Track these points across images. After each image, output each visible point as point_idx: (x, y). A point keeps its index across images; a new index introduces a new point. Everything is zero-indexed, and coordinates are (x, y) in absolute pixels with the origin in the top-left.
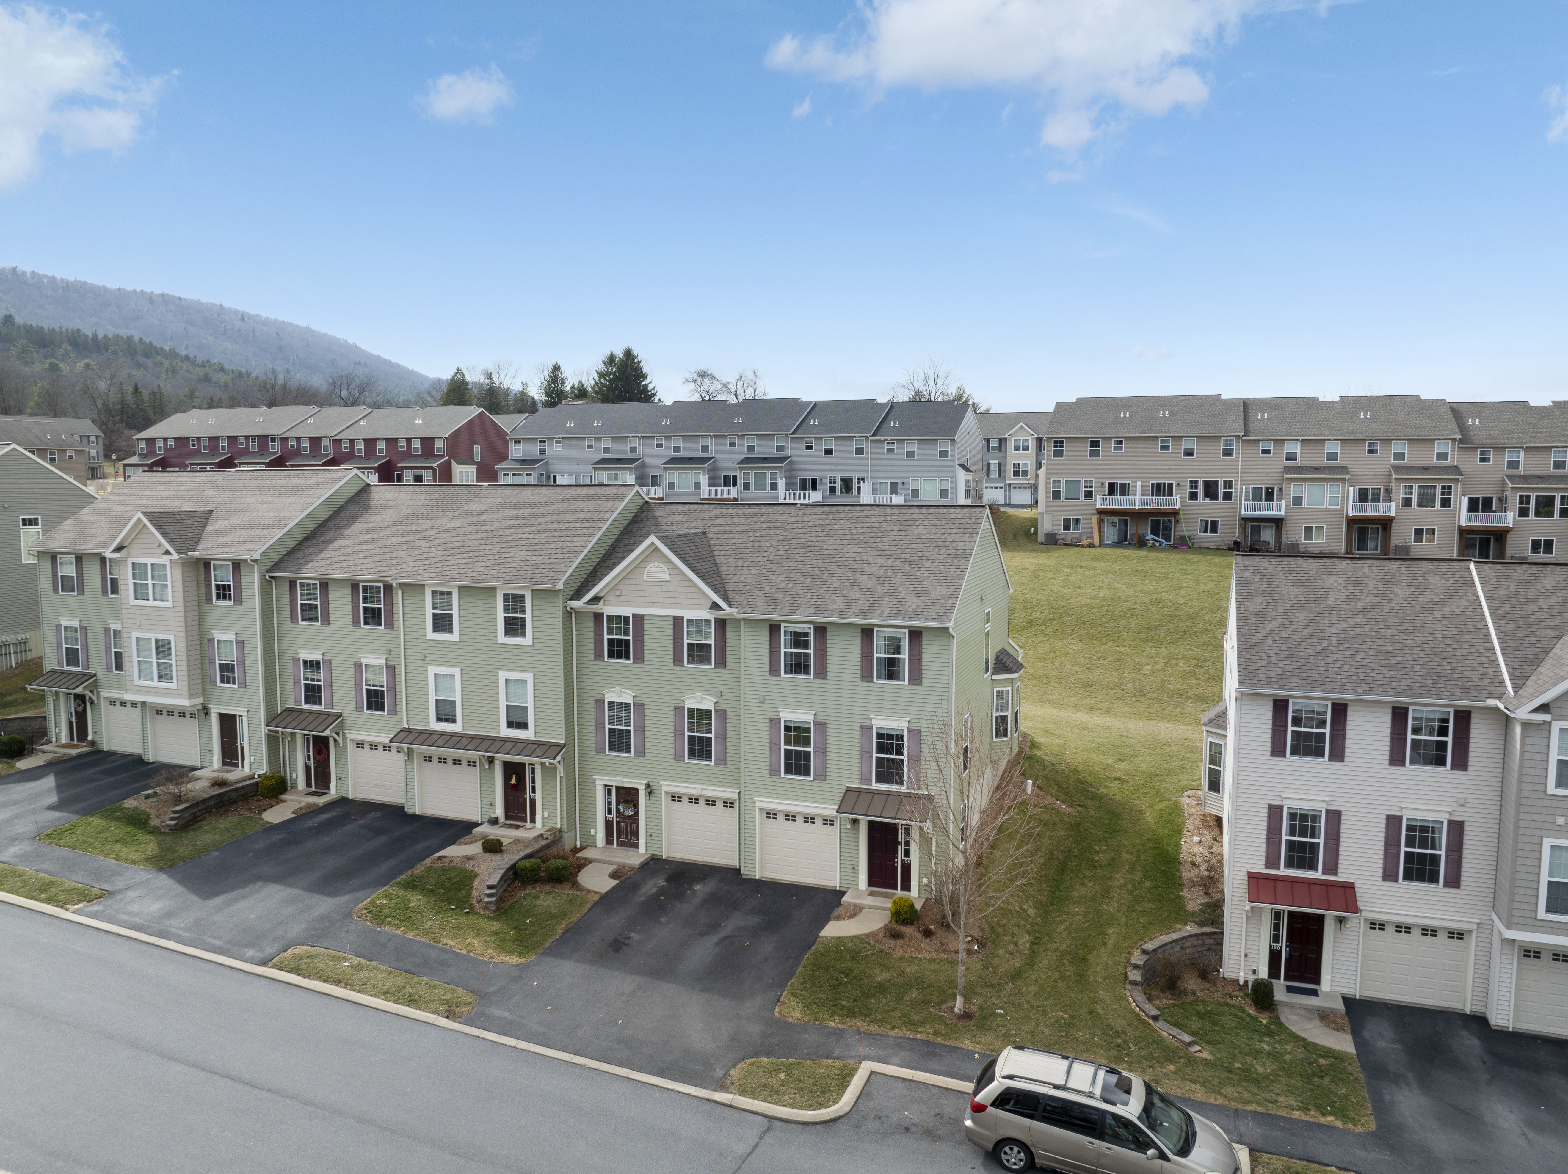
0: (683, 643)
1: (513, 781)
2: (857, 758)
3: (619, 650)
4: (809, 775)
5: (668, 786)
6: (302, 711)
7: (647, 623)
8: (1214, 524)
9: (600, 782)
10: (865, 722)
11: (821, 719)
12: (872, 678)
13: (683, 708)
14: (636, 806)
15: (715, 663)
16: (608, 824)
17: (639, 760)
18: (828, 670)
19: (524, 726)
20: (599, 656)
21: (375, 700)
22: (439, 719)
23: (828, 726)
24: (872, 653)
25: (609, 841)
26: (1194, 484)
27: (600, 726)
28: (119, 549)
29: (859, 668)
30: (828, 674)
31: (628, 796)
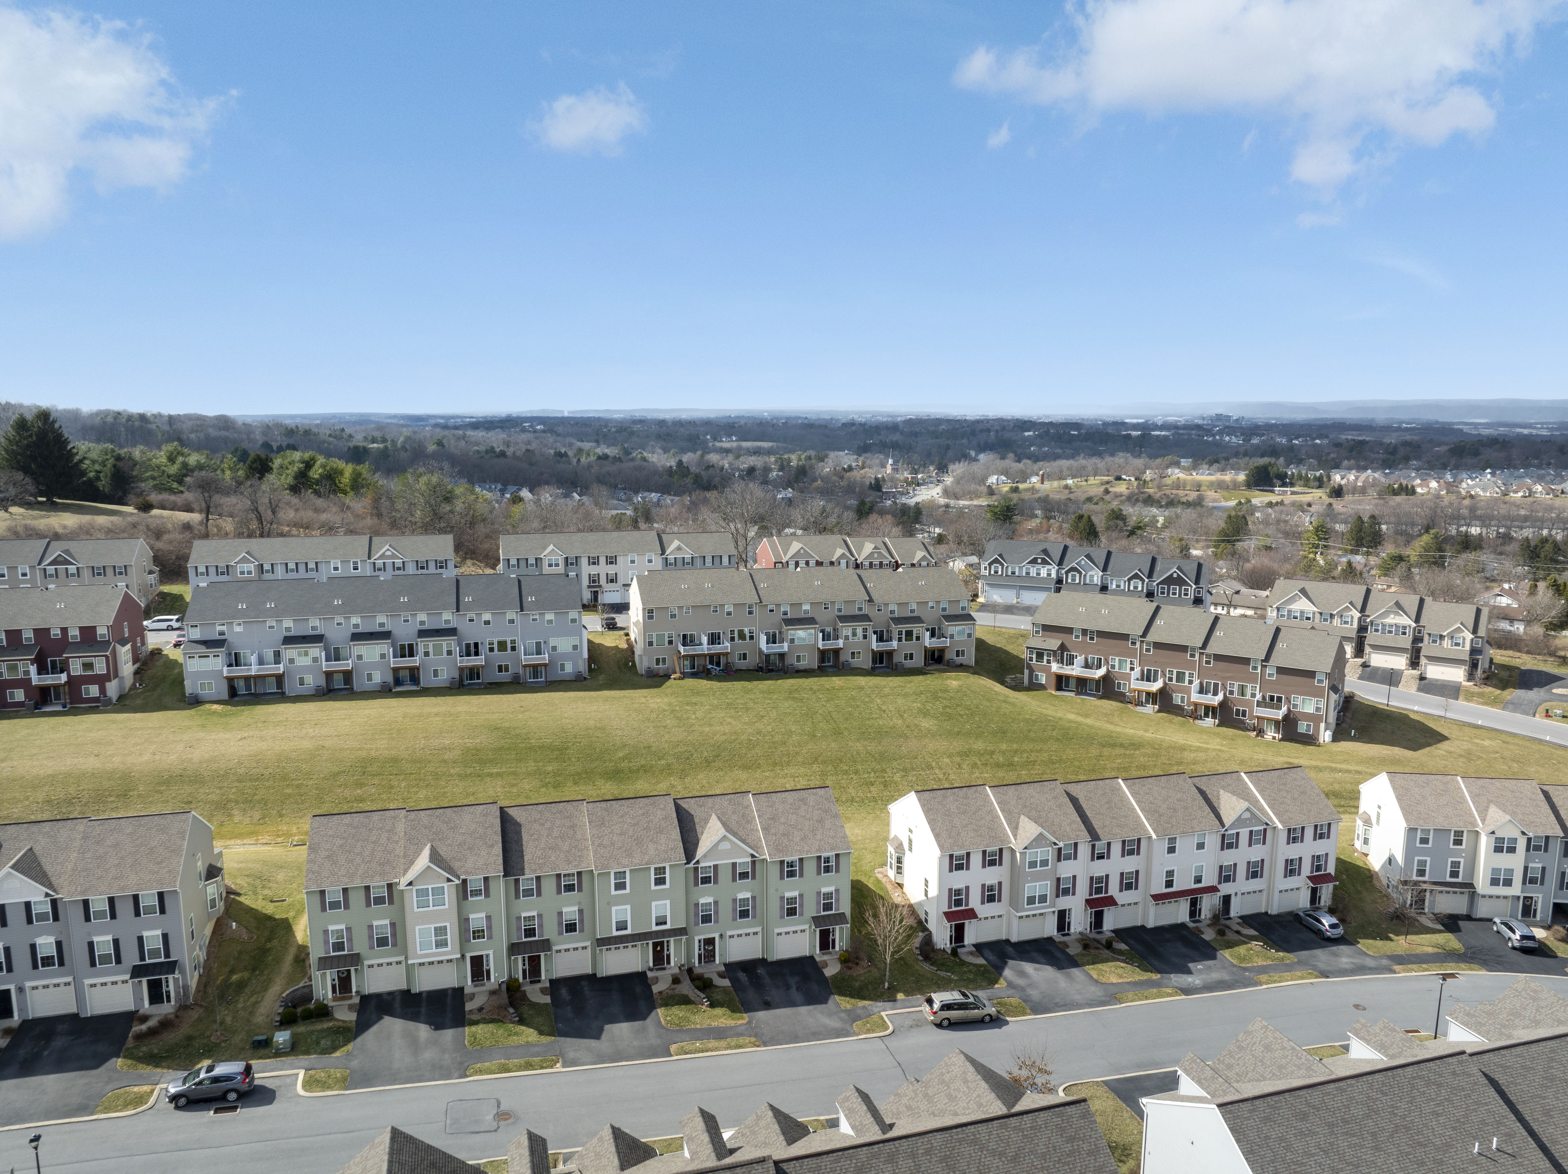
0: (736, 873)
1: (659, 948)
2: (815, 905)
3: (706, 880)
4: (796, 915)
5: (729, 933)
6: (525, 942)
7: (720, 868)
8: (745, 655)
9: (697, 939)
10: (819, 891)
11: (801, 893)
12: (821, 874)
13: (737, 899)
14: (714, 945)
15: (751, 878)
16: (700, 955)
17: (716, 925)
19: (665, 923)
20: (696, 884)
21: (571, 928)
22: (617, 930)
23: (804, 895)
24: (821, 865)
25: (700, 962)
26: (732, 632)
27: (697, 915)
28: (410, 884)
29: (816, 872)
30: (804, 876)
31: (710, 942)
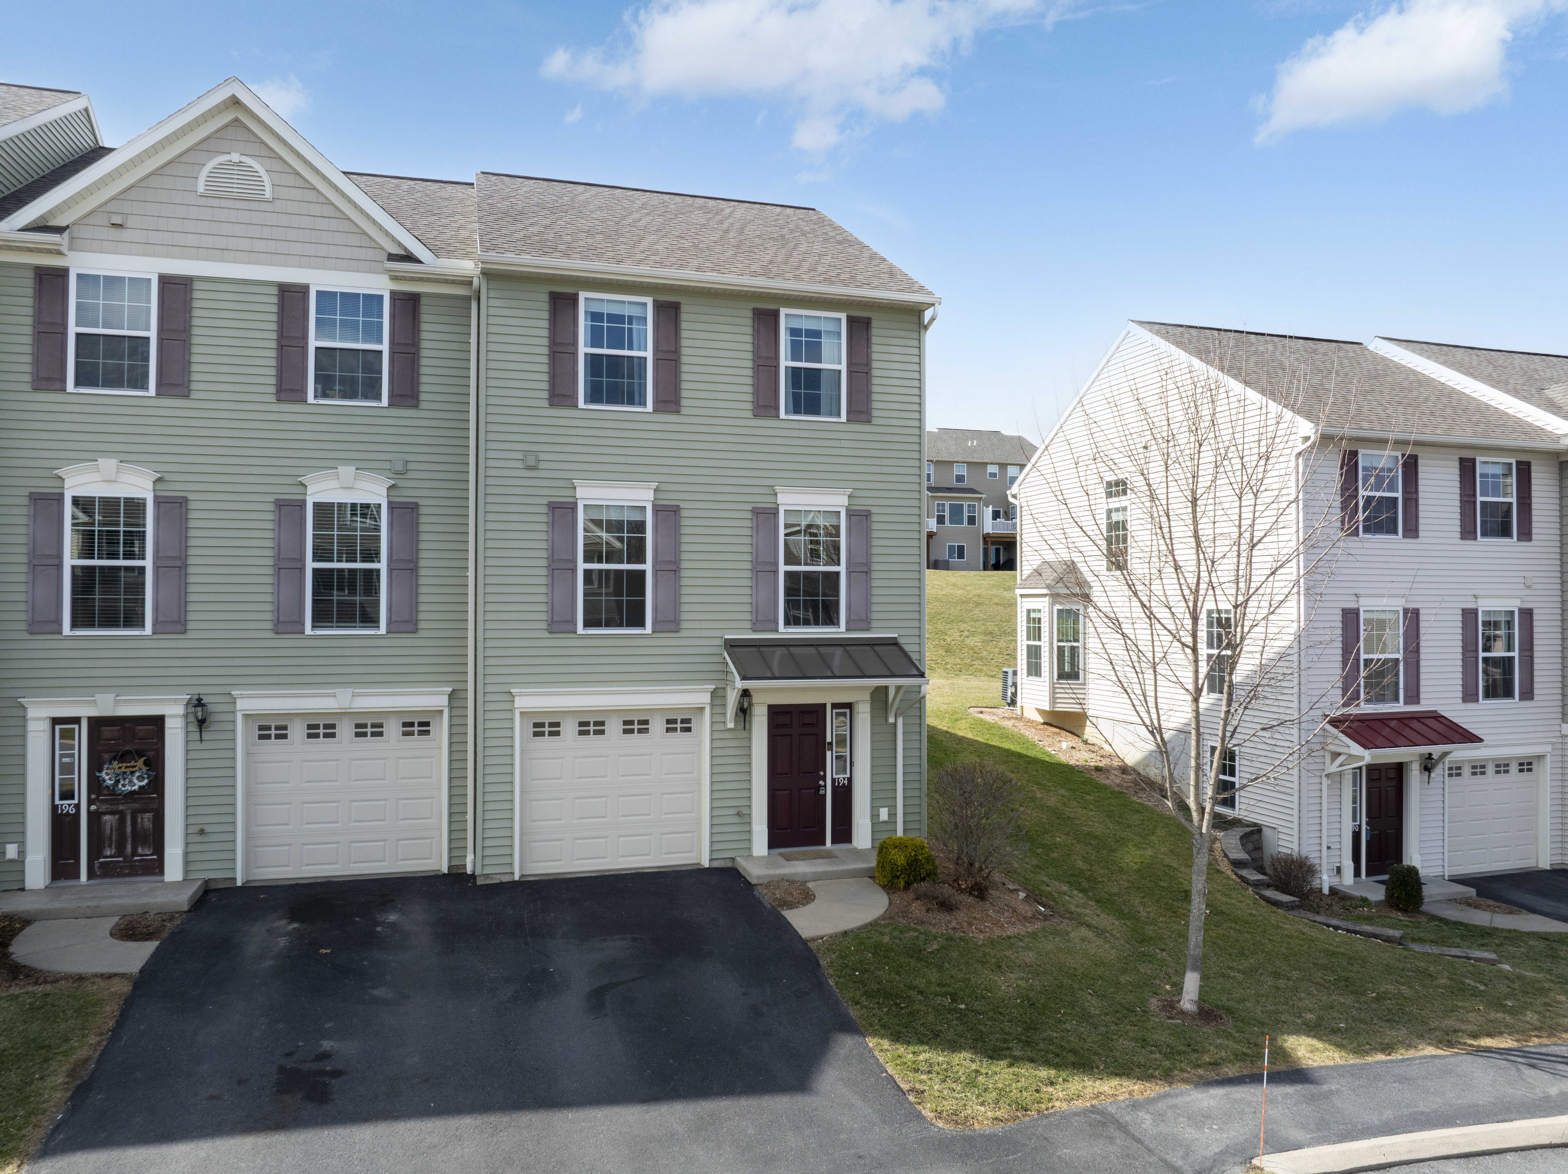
0: (305, 348)
2: (744, 578)
3: (112, 364)
4: (641, 623)
5: (253, 700)
7: (200, 298)
9: (40, 710)
10: (764, 501)
11: (669, 499)
12: (777, 408)
13: (302, 504)
14: (155, 763)
15: (391, 396)
16: (63, 825)
17: (169, 642)
18: (684, 394)
20: (48, 379)
23: (684, 513)
24: (777, 358)
27: (46, 561)
29: (750, 389)
30: (684, 402)
31: (128, 741)
